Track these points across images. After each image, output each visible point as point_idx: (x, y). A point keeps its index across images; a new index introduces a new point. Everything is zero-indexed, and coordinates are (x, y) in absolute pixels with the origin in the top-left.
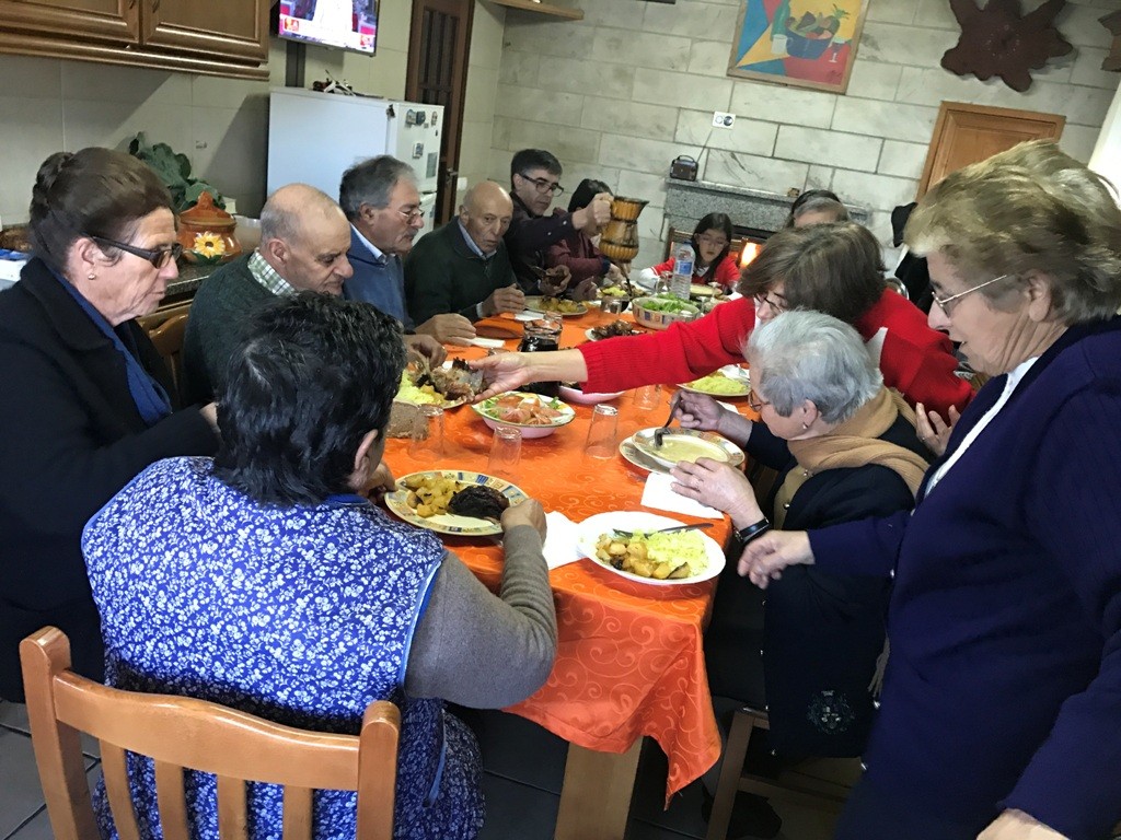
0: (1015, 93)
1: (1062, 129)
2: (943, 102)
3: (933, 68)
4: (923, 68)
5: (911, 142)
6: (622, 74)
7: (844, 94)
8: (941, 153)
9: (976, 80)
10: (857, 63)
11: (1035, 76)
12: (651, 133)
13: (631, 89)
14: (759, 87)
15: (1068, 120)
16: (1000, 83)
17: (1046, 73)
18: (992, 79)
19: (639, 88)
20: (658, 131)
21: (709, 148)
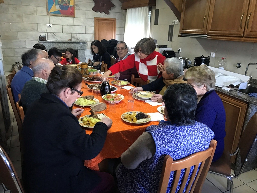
0: (107, 15)
1: (116, 21)
2: (95, 17)
3: (91, 10)
4: (89, 11)
5: (90, 26)
6: (19, 16)
7: (75, 17)
8: (97, 28)
9: (99, 12)
10: (76, 10)
11: (110, 11)
12: (32, 31)
13: (23, 20)
14: (55, 17)
15: (117, 19)
16: (104, 13)
17: (111, 10)
18: (102, 12)
19: (25, 19)
20: (33, 30)
21: (47, 33)
